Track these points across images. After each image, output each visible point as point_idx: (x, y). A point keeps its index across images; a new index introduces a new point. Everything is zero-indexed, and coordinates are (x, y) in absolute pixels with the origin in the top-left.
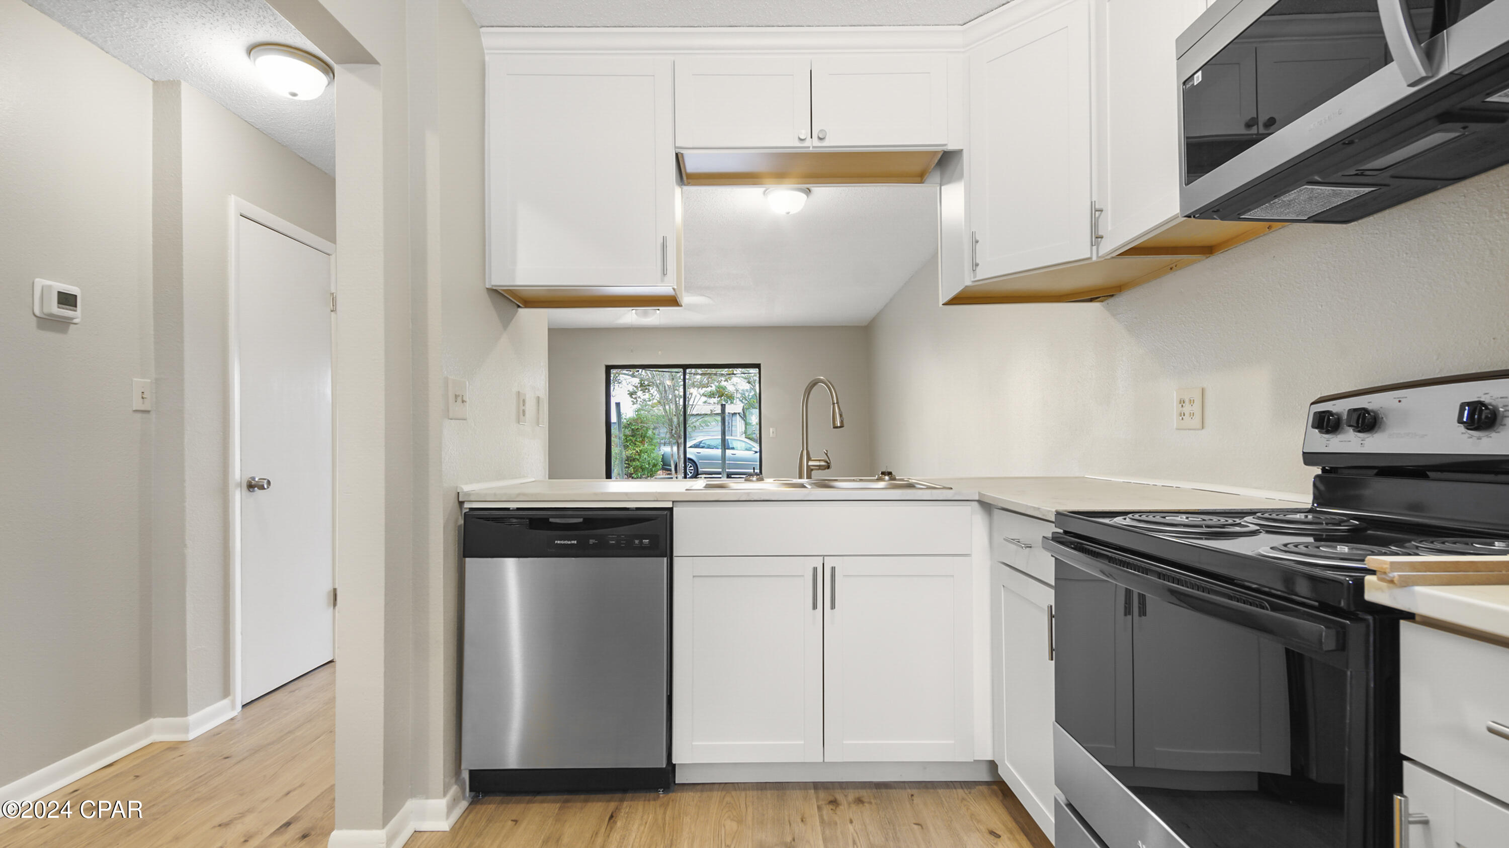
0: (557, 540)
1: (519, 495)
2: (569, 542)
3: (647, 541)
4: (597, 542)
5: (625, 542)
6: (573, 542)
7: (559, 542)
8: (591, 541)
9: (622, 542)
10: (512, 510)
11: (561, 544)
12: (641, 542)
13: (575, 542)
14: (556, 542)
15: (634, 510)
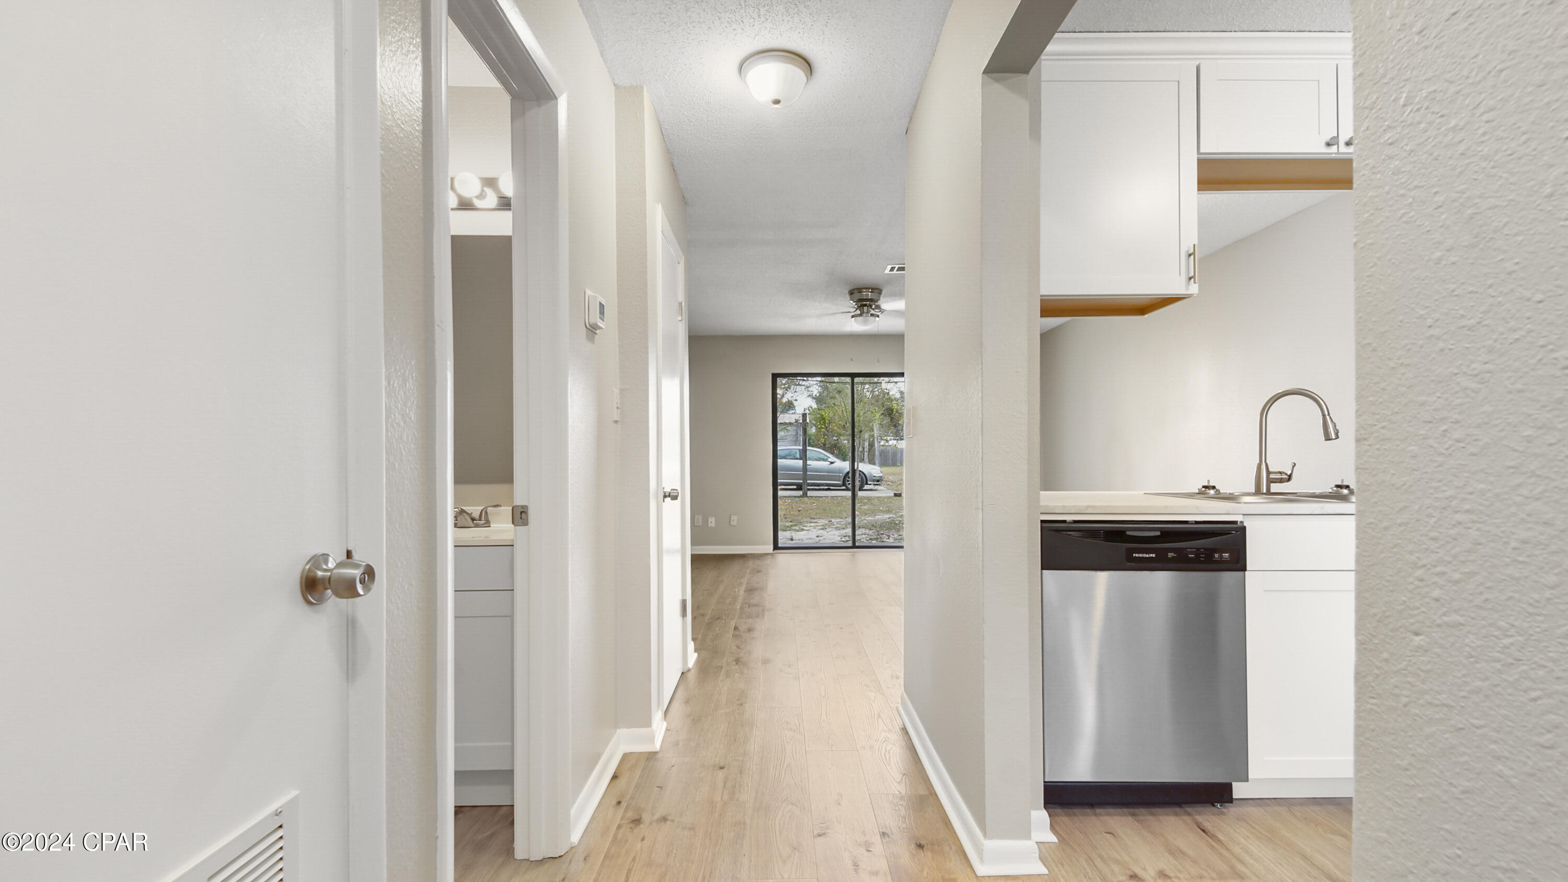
0: (1136, 553)
1: (1088, 507)
2: (1147, 556)
3: (1227, 555)
4: (1175, 555)
5: (1204, 556)
6: (1151, 555)
7: (1137, 555)
8: (1170, 555)
9: (1201, 556)
10: (1068, 523)
11: (1140, 557)
12: (1221, 556)
13: (1154, 555)
14: (1134, 555)
15: (1193, 524)
